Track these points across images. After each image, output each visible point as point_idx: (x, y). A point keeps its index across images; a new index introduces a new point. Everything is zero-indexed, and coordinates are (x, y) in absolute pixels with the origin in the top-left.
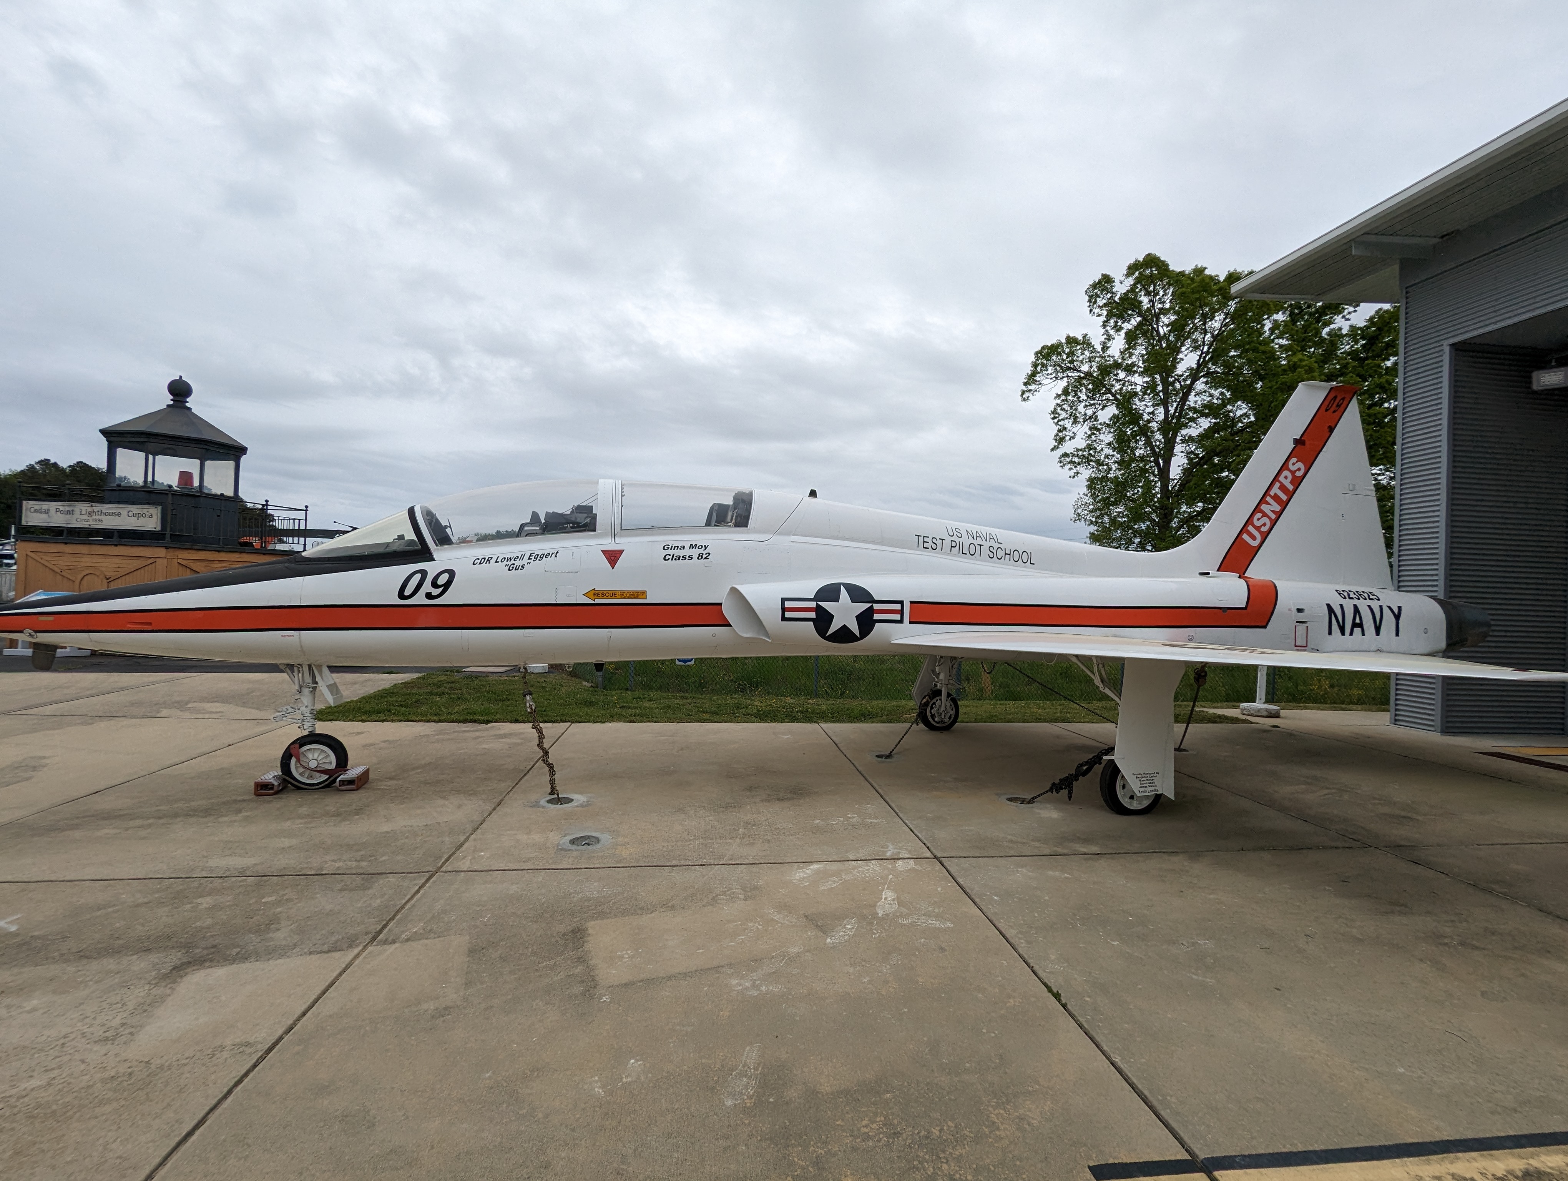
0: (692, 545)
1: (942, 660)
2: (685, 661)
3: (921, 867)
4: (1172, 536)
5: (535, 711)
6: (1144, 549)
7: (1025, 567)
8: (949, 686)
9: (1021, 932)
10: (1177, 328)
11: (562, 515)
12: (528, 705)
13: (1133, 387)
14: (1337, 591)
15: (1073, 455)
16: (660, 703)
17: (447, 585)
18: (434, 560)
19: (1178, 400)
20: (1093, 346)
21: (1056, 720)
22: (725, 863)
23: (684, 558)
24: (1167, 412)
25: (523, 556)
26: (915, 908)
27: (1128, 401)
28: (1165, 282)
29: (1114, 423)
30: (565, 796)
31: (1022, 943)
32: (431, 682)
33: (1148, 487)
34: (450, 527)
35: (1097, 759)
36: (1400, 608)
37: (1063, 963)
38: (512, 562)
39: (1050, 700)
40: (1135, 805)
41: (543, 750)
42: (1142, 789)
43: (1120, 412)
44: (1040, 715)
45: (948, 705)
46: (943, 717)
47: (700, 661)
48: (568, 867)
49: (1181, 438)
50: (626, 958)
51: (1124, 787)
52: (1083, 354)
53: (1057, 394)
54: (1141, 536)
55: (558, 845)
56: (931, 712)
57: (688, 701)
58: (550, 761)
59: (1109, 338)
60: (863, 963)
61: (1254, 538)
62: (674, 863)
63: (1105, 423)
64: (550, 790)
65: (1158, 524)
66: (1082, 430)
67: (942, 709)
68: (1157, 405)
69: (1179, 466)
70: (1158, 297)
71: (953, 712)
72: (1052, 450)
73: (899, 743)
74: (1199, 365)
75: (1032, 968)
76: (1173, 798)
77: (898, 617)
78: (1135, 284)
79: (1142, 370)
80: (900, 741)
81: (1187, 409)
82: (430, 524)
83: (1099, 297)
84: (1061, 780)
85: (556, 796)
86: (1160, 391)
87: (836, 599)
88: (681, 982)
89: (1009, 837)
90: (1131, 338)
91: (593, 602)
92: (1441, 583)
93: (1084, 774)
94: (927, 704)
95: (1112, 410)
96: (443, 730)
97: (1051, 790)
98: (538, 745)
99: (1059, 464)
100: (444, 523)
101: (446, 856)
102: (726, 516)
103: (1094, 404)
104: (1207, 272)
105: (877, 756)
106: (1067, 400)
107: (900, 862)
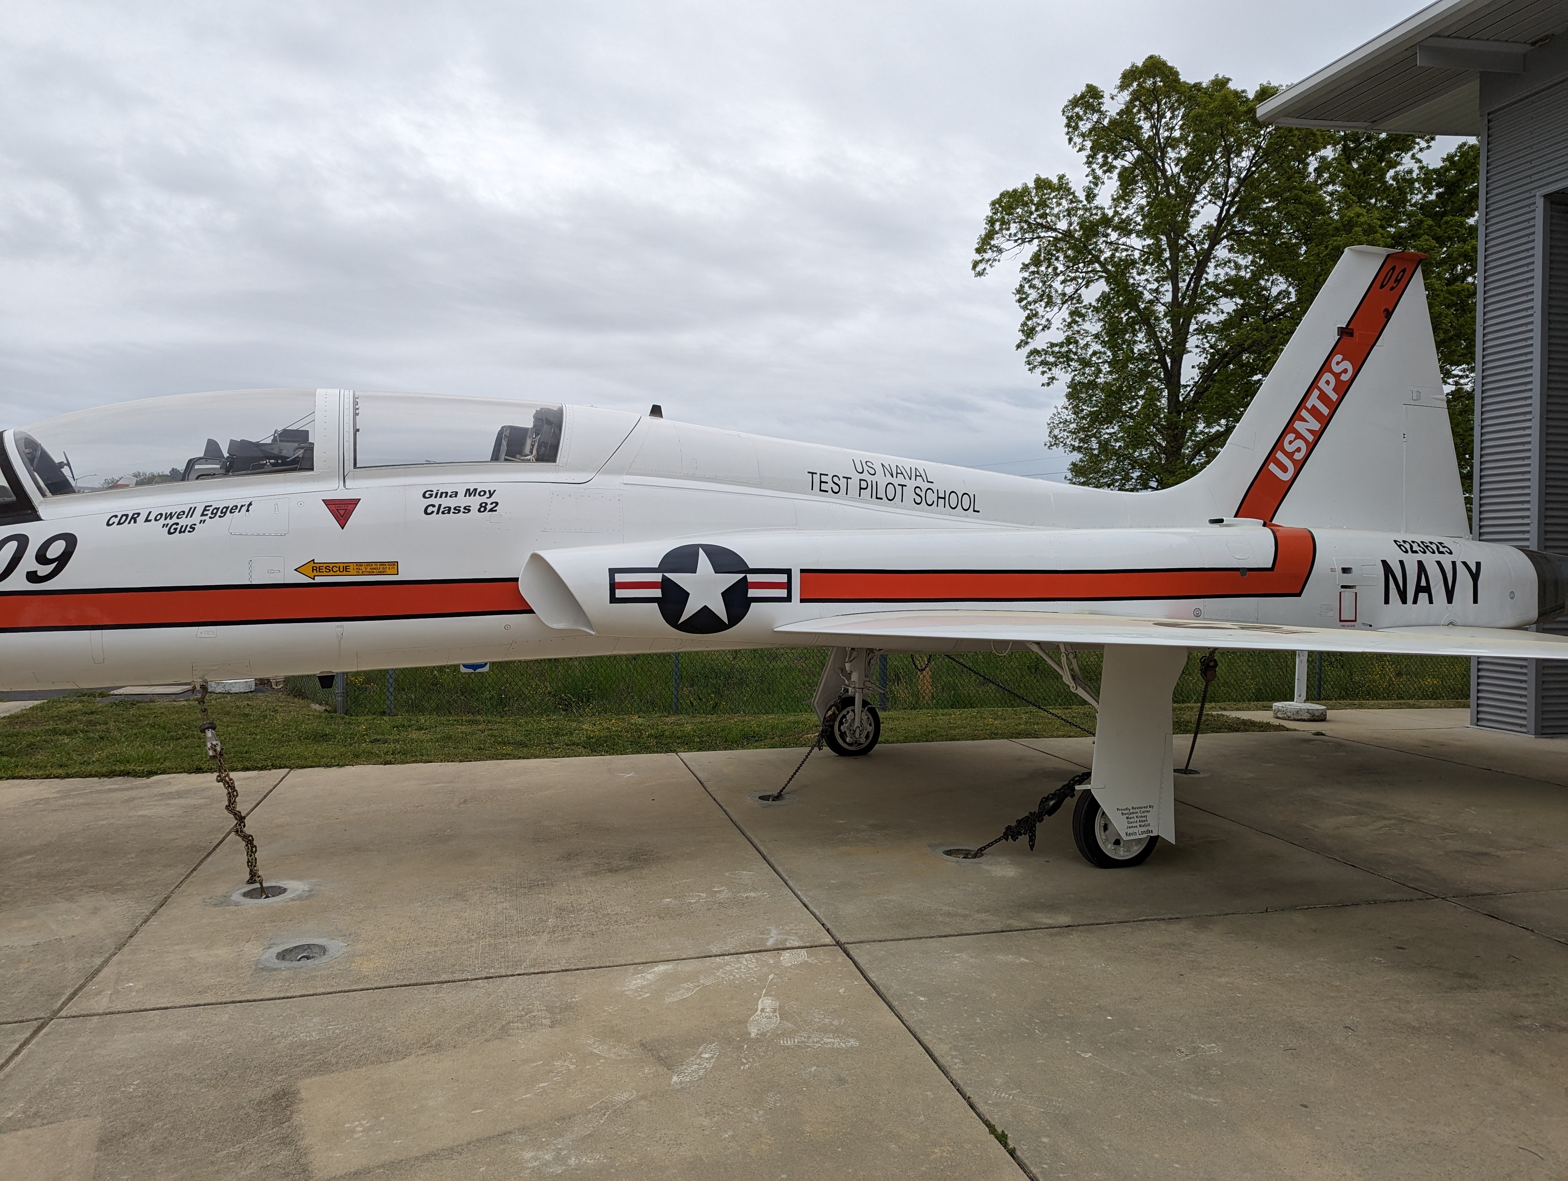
0: (468, 490)
1: (855, 654)
2: (475, 667)
3: (816, 959)
4: (1183, 468)
5: (221, 754)
6: (1146, 487)
7: (967, 516)
8: (865, 691)
9: (955, 1048)
10: (1189, 166)
11: (257, 445)
12: (209, 745)
13: (1129, 253)
14: (1395, 541)
15: (1046, 353)
16: (435, 732)
17: (63, 560)
18: (40, 519)
19: (1192, 271)
20: (1073, 193)
21: (1019, 735)
22: (523, 972)
23: (457, 510)
24: (1176, 289)
25: (192, 512)
26: (805, 1021)
27: (1123, 274)
28: (1173, 99)
29: (1104, 307)
30: (274, 884)
31: (956, 1064)
32: (55, 713)
33: (1153, 395)
34: (68, 464)
35: (1068, 790)
36: (1478, 564)
37: (1012, 1089)
38: (175, 520)
39: (1012, 706)
40: (1122, 853)
41: (235, 814)
42: (1130, 831)
43: (1112, 289)
44: (997, 728)
45: (865, 718)
46: (857, 735)
47: (500, 666)
48: (273, 996)
49: (1196, 326)
50: (359, 1132)
51: (1106, 828)
52: (1059, 204)
53: (1023, 264)
54: (1141, 467)
55: (257, 962)
56: (840, 730)
57: (480, 727)
58: (247, 830)
59: (1097, 181)
60: (725, 1110)
61: (1284, 469)
62: (444, 977)
63: (1090, 304)
64: (248, 877)
65: (1164, 450)
66: (1059, 315)
67: (856, 725)
68: (1164, 279)
69: (1193, 367)
70: (1164, 120)
71: (871, 729)
72: (1019, 346)
73: (793, 776)
74: (1220, 220)
75: (967, 1099)
76: (1174, 843)
77: (783, 593)
78: (1132, 101)
79: (1141, 227)
80: (795, 774)
81: (1204, 285)
82: (31, 460)
83: (1082, 120)
84: (1019, 822)
85: (258, 885)
86: (1166, 259)
87: (692, 569)
88: (445, 1162)
89: (946, 908)
90: (1127, 180)
91: (312, 581)
92: (1534, 528)
93: (1051, 811)
94: (833, 717)
95: (1100, 287)
96: (73, 790)
97: (1005, 836)
98: (227, 807)
99: (1028, 366)
100: (57, 458)
101: (69, 992)
102: (523, 444)
103: (1075, 278)
104: (1232, 86)
105: (761, 798)
106: (1038, 273)
107: (786, 954)
